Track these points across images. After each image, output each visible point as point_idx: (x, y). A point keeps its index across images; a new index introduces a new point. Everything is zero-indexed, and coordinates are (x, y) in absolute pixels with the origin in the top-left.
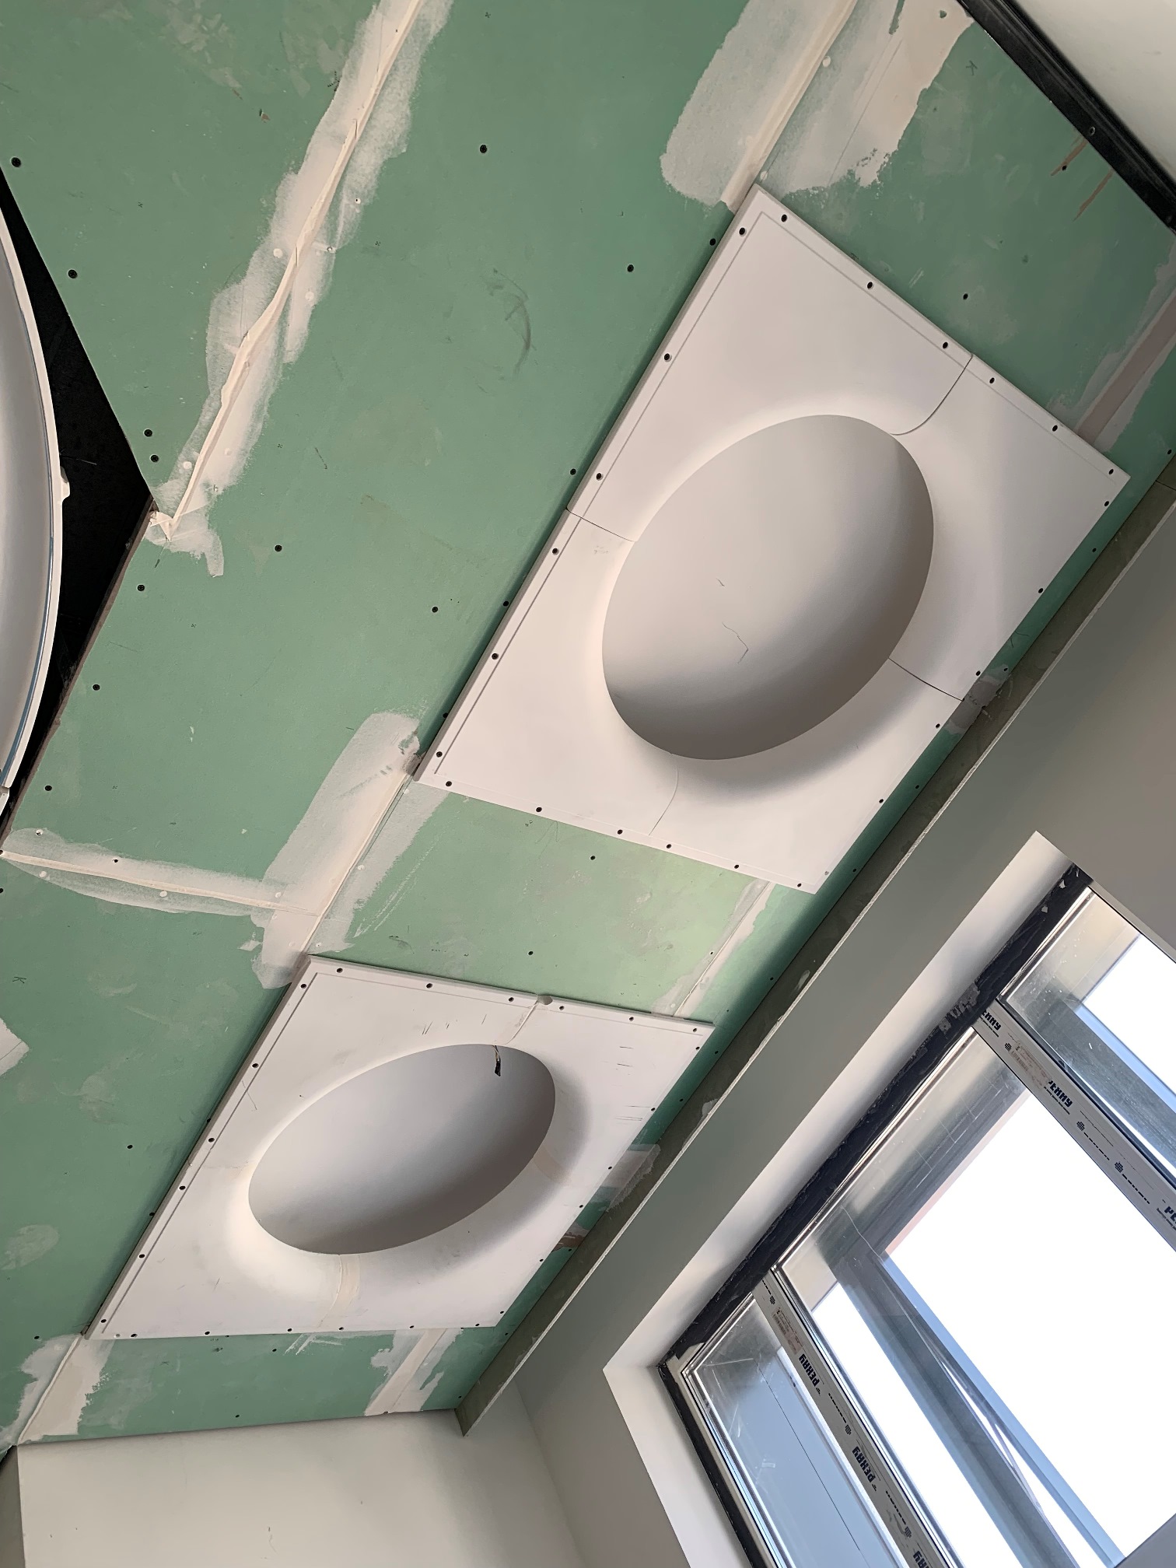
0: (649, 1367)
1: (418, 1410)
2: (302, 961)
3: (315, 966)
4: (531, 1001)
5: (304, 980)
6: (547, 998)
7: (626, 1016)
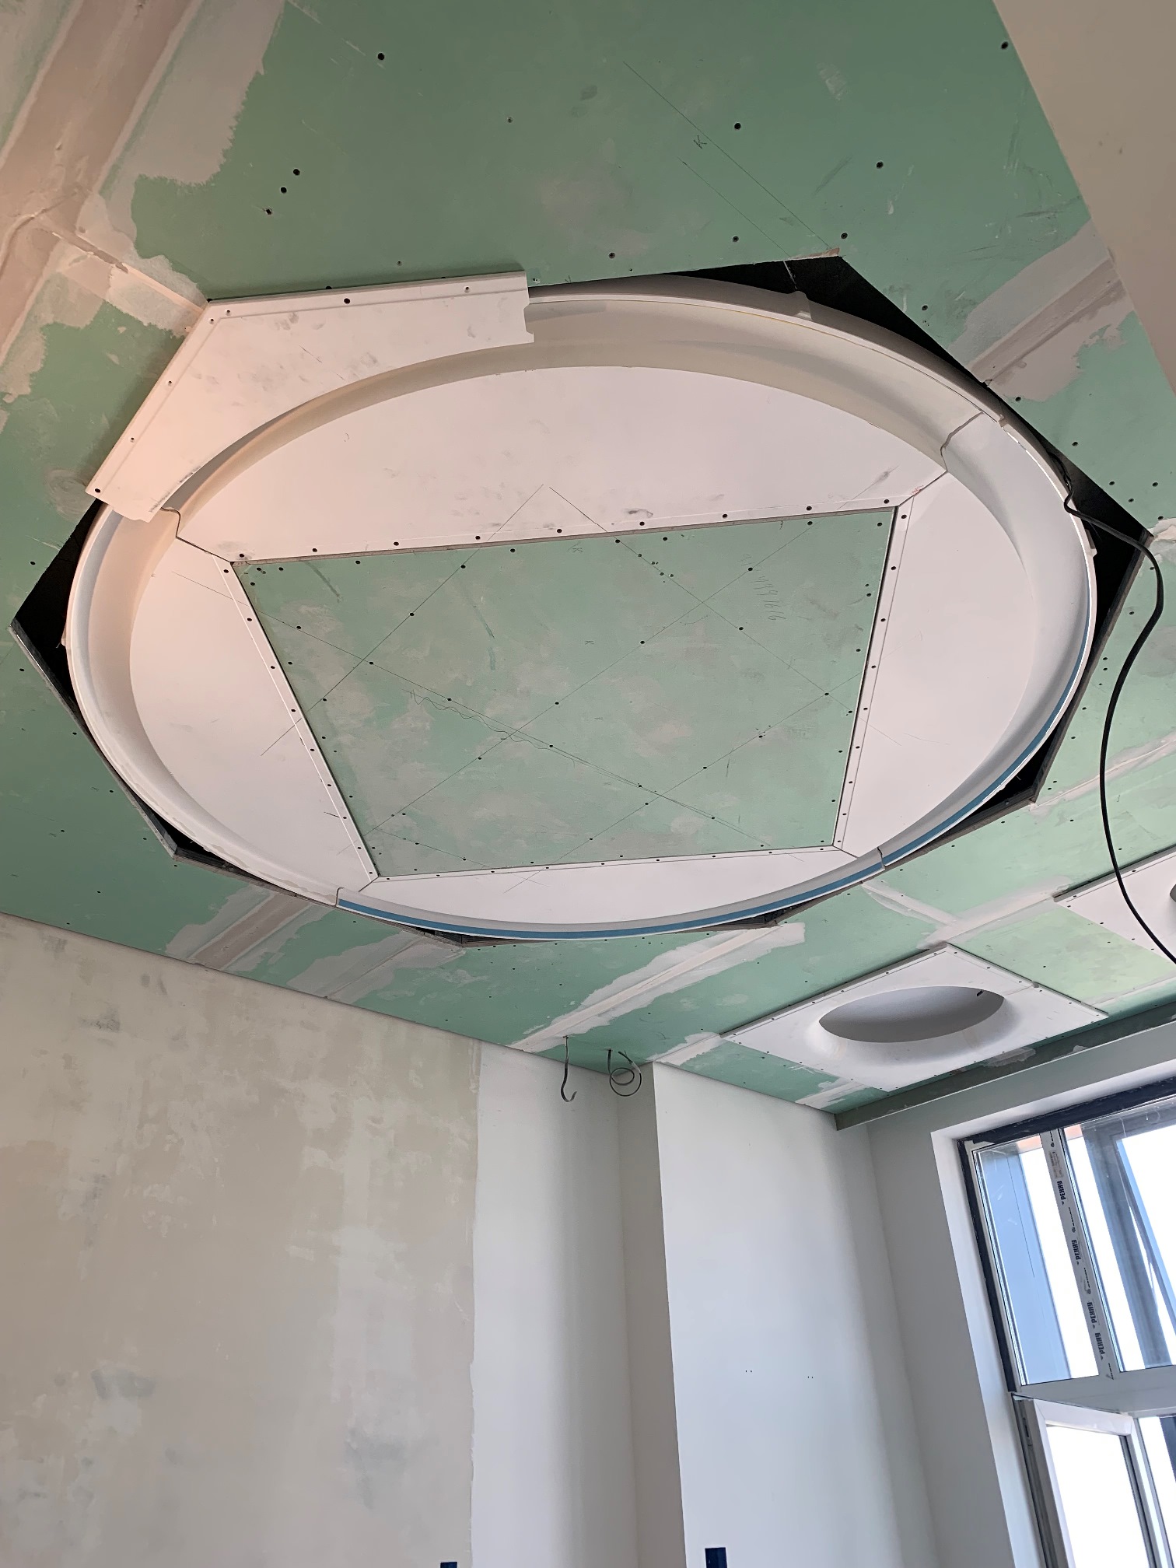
0: (953, 1140)
1: (819, 1107)
2: (942, 945)
3: (948, 949)
4: (1029, 984)
5: (937, 952)
6: (1037, 985)
7: (1068, 1001)
